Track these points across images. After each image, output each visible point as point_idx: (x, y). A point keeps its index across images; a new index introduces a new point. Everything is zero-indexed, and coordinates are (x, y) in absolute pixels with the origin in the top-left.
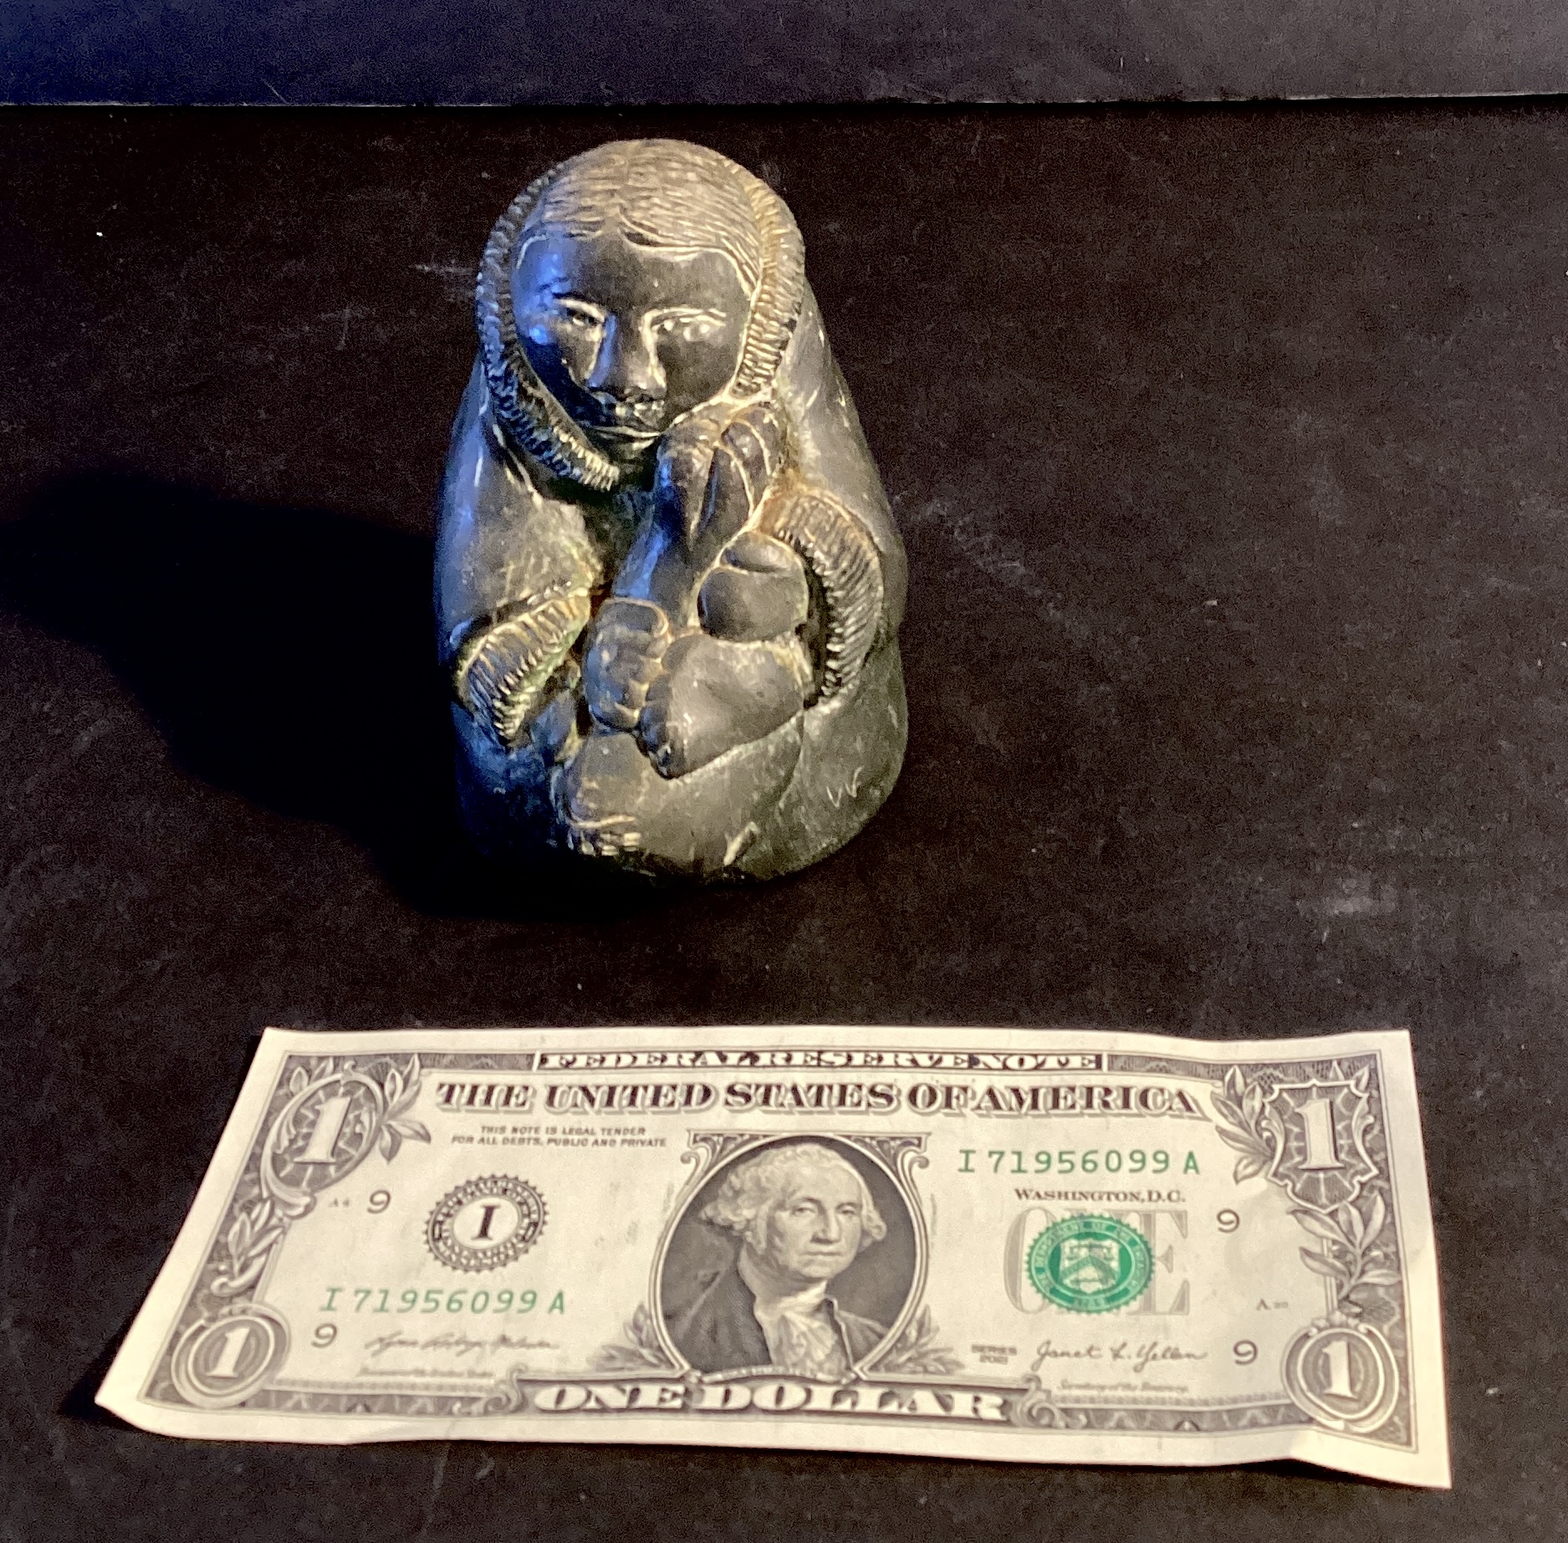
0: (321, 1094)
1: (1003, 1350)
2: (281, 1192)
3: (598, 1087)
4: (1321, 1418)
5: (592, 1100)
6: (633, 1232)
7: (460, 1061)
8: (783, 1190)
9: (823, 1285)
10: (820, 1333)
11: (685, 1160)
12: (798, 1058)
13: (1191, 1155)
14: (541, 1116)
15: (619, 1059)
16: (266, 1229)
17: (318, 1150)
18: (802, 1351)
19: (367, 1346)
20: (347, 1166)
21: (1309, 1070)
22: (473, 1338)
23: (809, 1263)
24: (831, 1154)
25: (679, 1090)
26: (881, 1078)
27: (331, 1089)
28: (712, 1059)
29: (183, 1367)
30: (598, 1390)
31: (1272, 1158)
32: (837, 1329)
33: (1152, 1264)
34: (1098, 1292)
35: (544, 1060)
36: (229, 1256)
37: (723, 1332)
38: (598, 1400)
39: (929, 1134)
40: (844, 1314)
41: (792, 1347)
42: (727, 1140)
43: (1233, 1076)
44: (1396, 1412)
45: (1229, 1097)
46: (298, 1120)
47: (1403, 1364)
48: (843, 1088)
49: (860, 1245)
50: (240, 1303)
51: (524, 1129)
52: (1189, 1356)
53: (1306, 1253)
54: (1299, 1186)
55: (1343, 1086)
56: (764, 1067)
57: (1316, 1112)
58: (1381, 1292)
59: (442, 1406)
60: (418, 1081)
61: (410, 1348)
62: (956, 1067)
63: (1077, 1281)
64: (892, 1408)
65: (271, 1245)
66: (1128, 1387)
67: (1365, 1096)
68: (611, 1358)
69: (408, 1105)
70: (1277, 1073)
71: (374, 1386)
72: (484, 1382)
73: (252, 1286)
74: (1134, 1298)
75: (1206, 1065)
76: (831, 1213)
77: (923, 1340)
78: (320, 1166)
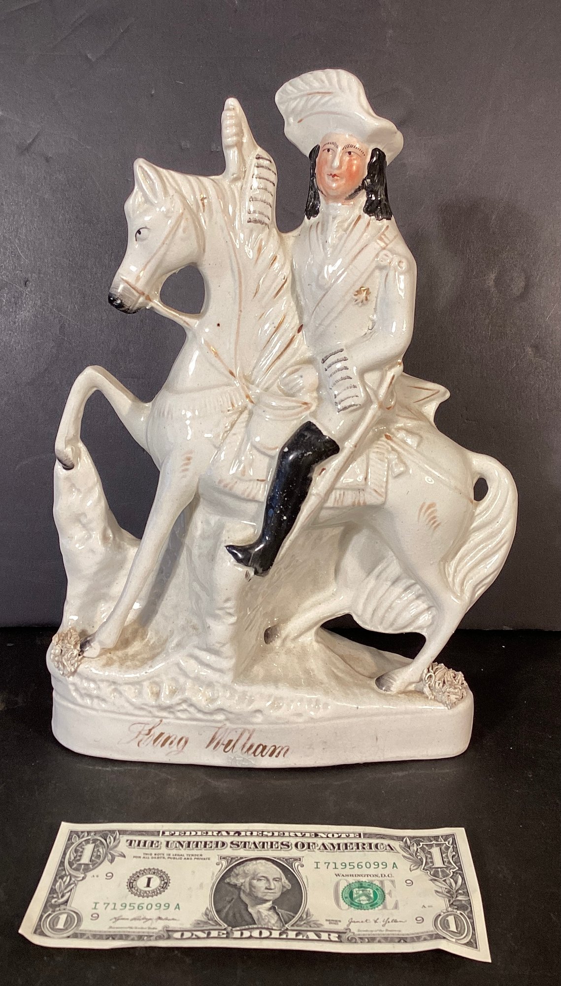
0: (84, 843)
1: (336, 921)
2: (73, 873)
3: (184, 842)
4: (447, 937)
5: (182, 846)
6: (201, 885)
7: (133, 833)
8: (254, 874)
9: (271, 902)
10: (273, 916)
11: (218, 864)
12: (255, 833)
13: (394, 863)
14: (164, 850)
15: (191, 833)
16: (69, 884)
17: (85, 859)
18: (267, 921)
19: (111, 920)
20: (96, 865)
21: (432, 839)
22: (148, 917)
23: (265, 895)
24: (270, 863)
25: (213, 843)
26: (285, 840)
27: (87, 842)
28: (224, 833)
29: (45, 926)
30: (195, 933)
31: (422, 864)
32: (278, 914)
33: (384, 895)
34: (367, 904)
35: (163, 833)
36: (57, 893)
37: (238, 915)
38: (196, 935)
39: (303, 857)
40: (280, 910)
41: (263, 919)
42: (232, 859)
43: (406, 840)
44: (472, 937)
45: (405, 846)
46: (76, 851)
47: (473, 924)
48: (272, 843)
49: (282, 890)
50: (62, 907)
51: (159, 854)
52: (400, 921)
53: (437, 892)
54: (432, 873)
55: (443, 844)
56: (243, 836)
57: (435, 851)
58: (463, 902)
59: (140, 938)
60: (119, 839)
61: (126, 921)
62: (310, 837)
63: (360, 901)
64: (300, 937)
65: (71, 889)
66: (381, 931)
67: (452, 846)
68: (199, 924)
69: (116, 846)
70: (421, 839)
71: (114, 932)
72: (154, 931)
73: (67, 902)
74: (379, 905)
75: (397, 836)
76: (271, 881)
77: (308, 918)
78: (85, 864)
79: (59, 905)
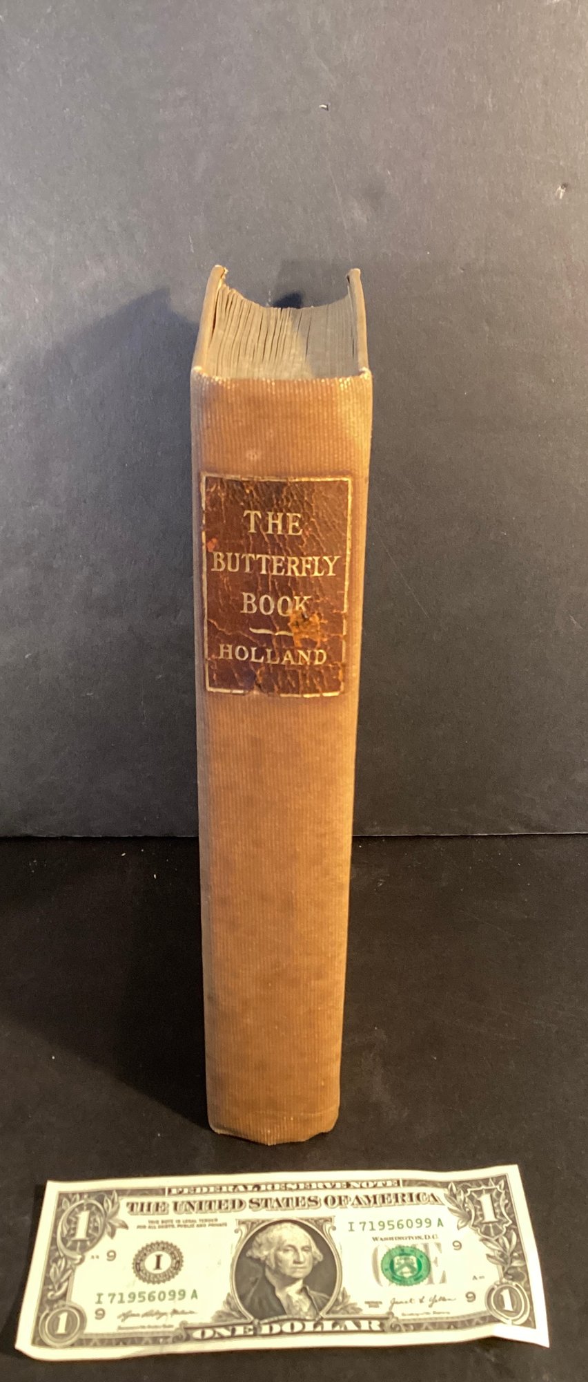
0: (77, 1210)
1: (377, 1303)
2: (68, 1253)
3: (195, 1202)
4: (502, 1319)
5: (193, 1208)
6: (219, 1263)
7: (134, 1192)
8: (279, 1243)
9: (301, 1281)
10: (304, 1300)
11: (236, 1231)
12: (277, 1187)
13: (440, 1220)
14: (172, 1215)
15: (202, 1190)
16: (65, 1270)
17: (81, 1234)
18: (298, 1309)
19: (119, 1318)
20: (95, 1241)
21: (481, 1183)
22: (162, 1311)
23: (294, 1272)
24: (296, 1228)
25: (229, 1202)
26: (312, 1194)
27: (81, 1207)
28: (241, 1188)
29: (44, 1330)
30: (219, 1330)
31: (471, 1219)
32: (310, 1298)
33: (430, 1264)
34: (410, 1277)
36: (52, 1283)
37: (264, 1303)
38: (219, 1334)
39: (334, 1216)
40: (312, 1292)
41: (294, 1307)
42: (253, 1223)
43: (451, 1187)
44: (530, 1315)
45: (451, 1195)
46: (69, 1222)
47: (530, 1298)
48: (297, 1199)
49: (313, 1264)
50: (61, 1302)
51: (167, 1221)
52: (449, 1300)
53: (488, 1256)
54: (483, 1230)
55: (493, 1189)
56: (263, 1191)
57: (485, 1199)
58: (519, 1270)
59: (155, 1340)
60: (118, 1202)
61: (137, 1317)
62: (342, 1188)
63: (402, 1273)
64: (337, 1328)
65: (69, 1276)
66: (428, 1313)
67: (503, 1192)
68: (220, 1316)
69: (115, 1213)
70: (469, 1184)
71: (125, 1334)
72: (171, 1329)
73: (64, 1296)
74: (425, 1279)
75: (441, 1183)
76: (300, 1251)
77: (345, 1300)
78: (83, 1241)
79: (56, 1301)
